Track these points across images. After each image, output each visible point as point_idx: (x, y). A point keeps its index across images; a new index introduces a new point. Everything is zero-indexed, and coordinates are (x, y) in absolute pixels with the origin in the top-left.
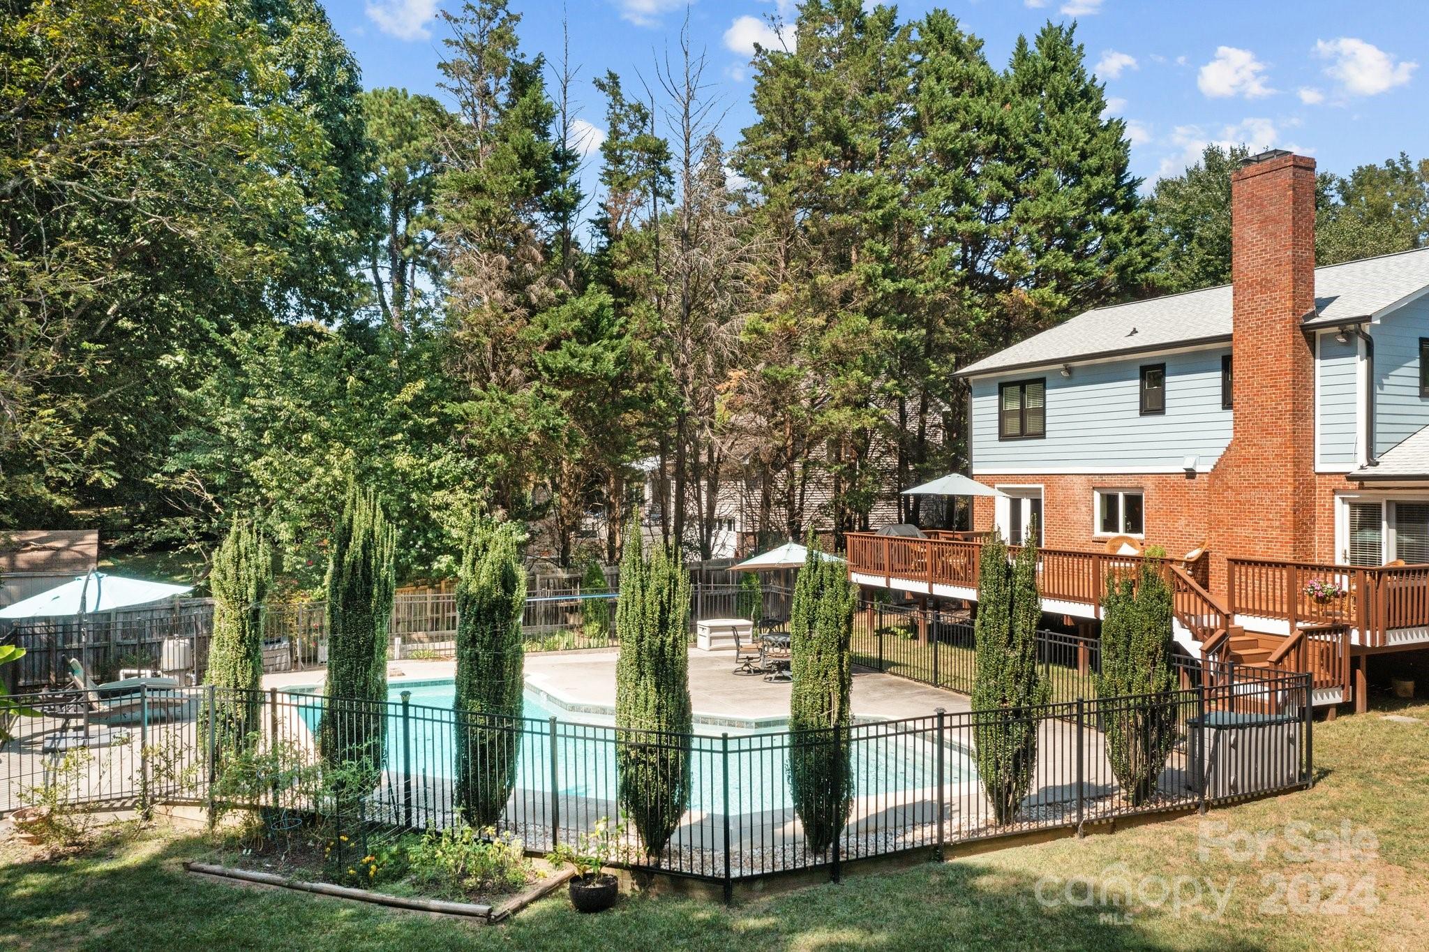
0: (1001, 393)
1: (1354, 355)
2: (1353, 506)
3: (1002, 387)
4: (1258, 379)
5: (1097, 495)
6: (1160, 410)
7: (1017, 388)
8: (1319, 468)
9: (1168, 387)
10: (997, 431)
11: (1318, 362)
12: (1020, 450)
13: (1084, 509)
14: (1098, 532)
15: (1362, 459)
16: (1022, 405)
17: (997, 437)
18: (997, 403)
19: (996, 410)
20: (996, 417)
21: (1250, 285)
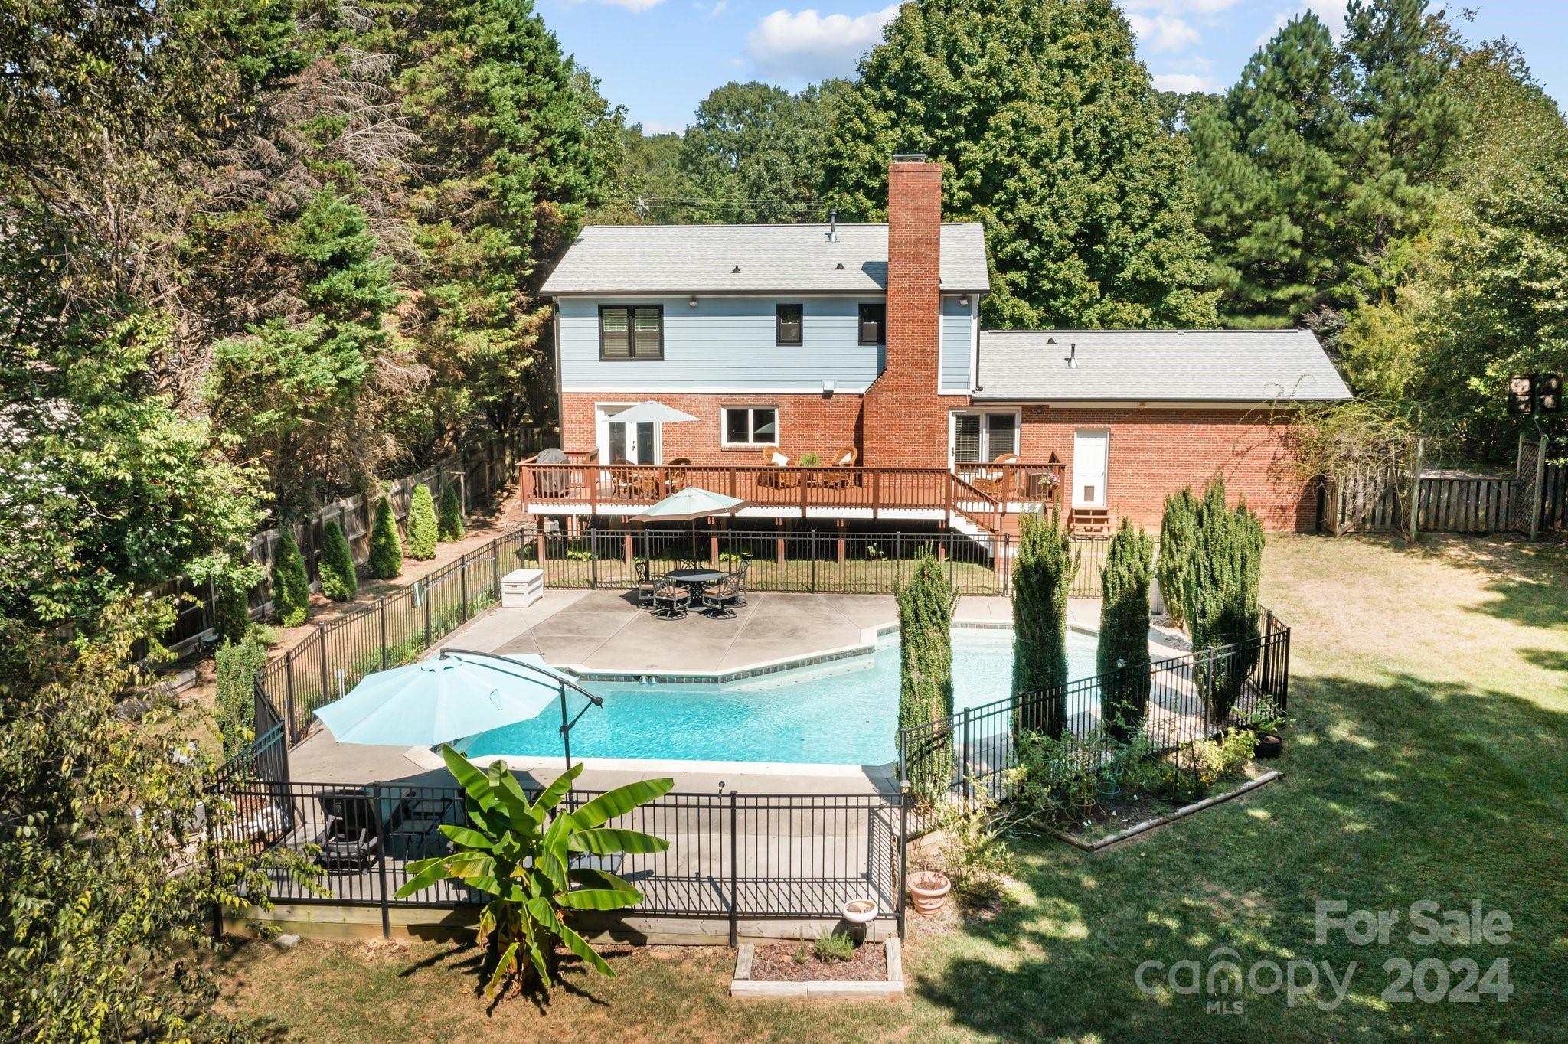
0: (601, 315)
1: (969, 314)
2: (958, 417)
3: (602, 310)
4: (909, 327)
5: (724, 413)
6: (798, 341)
7: (624, 312)
8: (940, 392)
9: (805, 324)
10: (598, 351)
11: (942, 317)
12: (629, 370)
13: (711, 424)
14: (725, 444)
15: (973, 387)
16: (631, 328)
17: (598, 357)
18: (597, 324)
19: (597, 331)
20: (597, 337)
21: (904, 256)
